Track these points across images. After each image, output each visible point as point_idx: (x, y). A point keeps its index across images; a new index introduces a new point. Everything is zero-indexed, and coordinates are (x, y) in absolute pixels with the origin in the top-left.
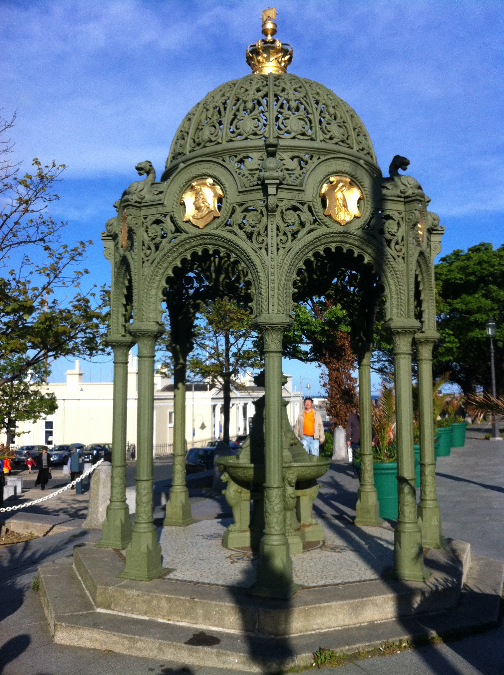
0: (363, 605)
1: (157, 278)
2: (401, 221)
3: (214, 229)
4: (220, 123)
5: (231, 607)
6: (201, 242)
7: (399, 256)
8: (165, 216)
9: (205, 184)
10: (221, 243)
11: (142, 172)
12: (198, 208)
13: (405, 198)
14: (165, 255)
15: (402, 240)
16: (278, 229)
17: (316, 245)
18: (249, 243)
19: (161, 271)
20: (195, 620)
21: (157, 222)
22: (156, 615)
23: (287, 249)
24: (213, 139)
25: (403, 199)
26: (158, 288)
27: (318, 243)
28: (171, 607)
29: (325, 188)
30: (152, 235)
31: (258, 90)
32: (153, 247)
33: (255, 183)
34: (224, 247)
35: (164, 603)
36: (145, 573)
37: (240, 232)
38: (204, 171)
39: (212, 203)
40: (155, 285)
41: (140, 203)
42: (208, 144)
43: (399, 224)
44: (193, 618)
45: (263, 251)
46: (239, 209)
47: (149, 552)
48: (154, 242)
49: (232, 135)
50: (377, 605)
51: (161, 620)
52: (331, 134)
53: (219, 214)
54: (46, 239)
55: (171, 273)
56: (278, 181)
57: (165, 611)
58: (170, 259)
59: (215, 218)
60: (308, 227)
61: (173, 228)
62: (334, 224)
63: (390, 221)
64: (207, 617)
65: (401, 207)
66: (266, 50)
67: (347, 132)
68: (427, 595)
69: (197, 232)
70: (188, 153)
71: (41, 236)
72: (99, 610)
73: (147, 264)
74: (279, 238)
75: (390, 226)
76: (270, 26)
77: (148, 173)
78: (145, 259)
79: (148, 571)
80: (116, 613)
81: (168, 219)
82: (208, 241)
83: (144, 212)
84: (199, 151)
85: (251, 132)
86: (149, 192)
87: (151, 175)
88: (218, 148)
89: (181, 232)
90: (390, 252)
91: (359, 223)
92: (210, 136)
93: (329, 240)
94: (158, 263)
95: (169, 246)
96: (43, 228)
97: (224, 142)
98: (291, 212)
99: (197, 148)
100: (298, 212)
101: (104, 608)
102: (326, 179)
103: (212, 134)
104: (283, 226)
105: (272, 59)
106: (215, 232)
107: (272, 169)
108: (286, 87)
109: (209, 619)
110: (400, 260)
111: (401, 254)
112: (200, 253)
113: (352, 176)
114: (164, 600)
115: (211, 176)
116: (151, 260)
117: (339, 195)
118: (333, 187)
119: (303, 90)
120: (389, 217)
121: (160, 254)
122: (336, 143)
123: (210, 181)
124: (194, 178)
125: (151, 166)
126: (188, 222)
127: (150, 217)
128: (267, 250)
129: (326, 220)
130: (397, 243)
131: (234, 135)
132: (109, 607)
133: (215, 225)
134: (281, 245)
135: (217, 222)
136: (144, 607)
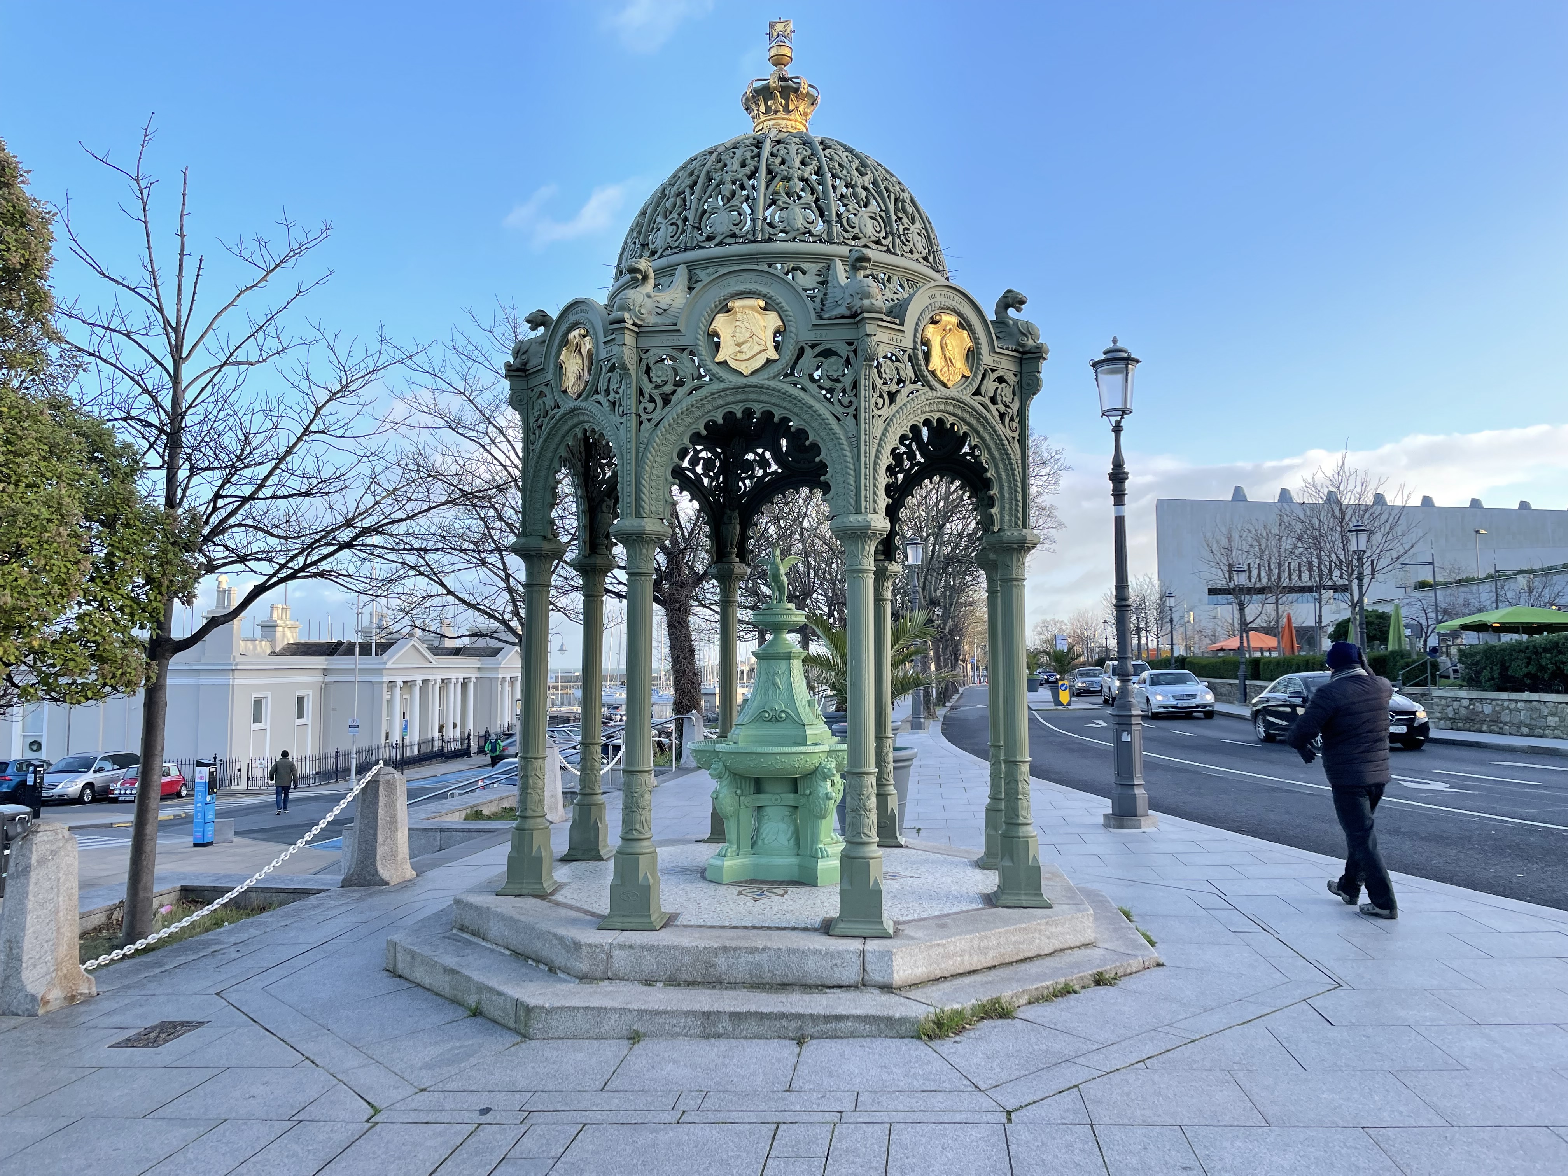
2: (1016, 386)
3: (769, 379)
6: (741, 397)
8: (681, 350)
9: (753, 307)
10: (775, 400)
12: (740, 344)
14: (681, 413)
15: (1018, 414)
23: (883, 418)
24: (739, 233)
26: (664, 467)
27: (919, 411)
29: (929, 330)
30: (659, 380)
32: (659, 401)
38: (753, 287)
39: (765, 337)
40: (660, 462)
43: (1014, 390)
46: (810, 352)
48: (660, 391)
49: (772, 231)
52: (911, 245)
53: (777, 357)
55: (687, 443)
58: (688, 421)
59: (770, 361)
60: (909, 387)
63: (1004, 386)
65: (1016, 366)
69: (740, 380)
74: (874, 401)
75: (1004, 393)
78: (646, 417)
81: (687, 356)
85: (802, 229)
86: (651, 310)
90: (1004, 430)
91: (969, 386)
92: (733, 228)
93: (932, 408)
95: (688, 400)
98: (888, 362)
100: (896, 364)
103: (735, 225)
104: (878, 383)
106: (772, 384)
111: (1016, 435)
112: (739, 415)
115: (764, 296)
120: (1002, 380)
121: (672, 411)
123: (758, 302)
124: (731, 296)
126: (724, 363)
128: (856, 417)
130: (1011, 419)
133: (770, 372)
135: (774, 367)
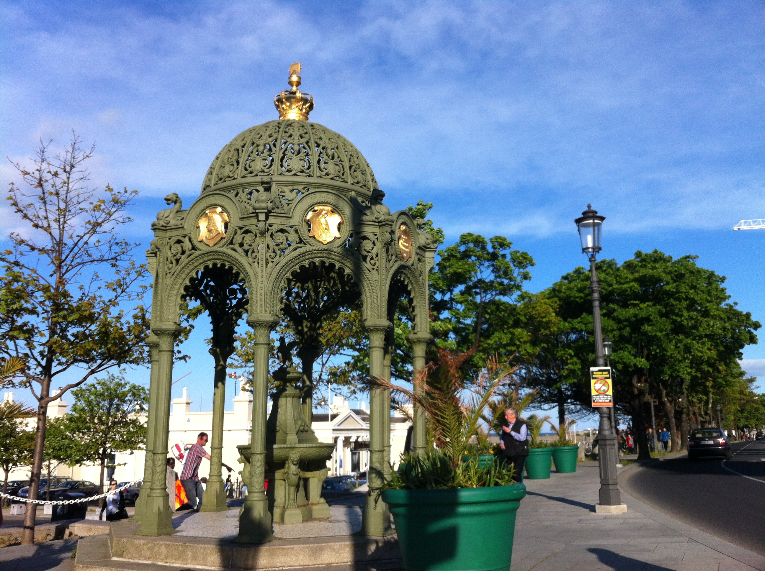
0: (321, 549)
1: (177, 287)
2: (376, 241)
3: (220, 247)
4: (238, 163)
5: (213, 548)
6: (211, 257)
7: (373, 269)
8: (184, 237)
9: (215, 212)
10: (226, 258)
11: (169, 202)
12: (210, 231)
13: (379, 222)
14: (183, 268)
15: (377, 256)
16: (268, 246)
17: (301, 259)
18: (246, 258)
19: (180, 281)
20: (185, 561)
21: (179, 242)
22: (157, 559)
23: (275, 263)
24: (231, 175)
25: (377, 224)
26: (177, 295)
27: (303, 258)
28: (168, 552)
29: (310, 215)
30: (174, 253)
31: (270, 136)
32: (174, 262)
33: (251, 212)
34: (228, 262)
35: (163, 550)
36: (155, 531)
37: (239, 249)
38: (215, 202)
39: (221, 227)
40: (175, 292)
41: (166, 227)
42: (227, 179)
43: (374, 244)
44: (184, 560)
45: (256, 263)
46: (239, 232)
47: (160, 513)
48: (175, 258)
49: (246, 172)
50: (334, 550)
51: (160, 563)
52: (327, 171)
53: (225, 235)
54: (118, 258)
55: (188, 282)
56: (266, 211)
57: (163, 556)
58: (187, 271)
59: (222, 238)
60: (294, 245)
61: (191, 247)
62: (317, 243)
63: (367, 241)
64: (195, 558)
65: (376, 230)
66: (288, 99)
67: (344, 169)
68: (380, 545)
69: (208, 249)
70: (212, 186)
71: (114, 255)
72: (114, 559)
73: (169, 275)
74: (269, 255)
75: (367, 245)
76: (295, 78)
77: (175, 202)
78: (168, 271)
79: (158, 529)
80: (126, 560)
81: (187, 239)
82: (216, 257)
83: (169, 234)
84: (221, 185)
85: (260, 170)
86: (174, 218)
87: (178, 205)
88: (234, 182)
89: (196, 250)
90: (366, 265)
91: (338, 243)
92: (229, 173)
93: (313, 256)
94: (178, 274)
95: (186, 261)
96: (117, 249)
97: (239, 178)
98: (280, 234)
99: (220, 182)
100: (286, 234)
101: (118, 556)
102: (311, 208)
103: (231, 172)
104: (272, 244)
105: (294, 107)
106: (222, 250)
107: (263, 201)
108: (293, 133)
109: (196, 559)
110: (375, 272)
111: (375, 267)
112: (211, 266)
113: (334, 206)
114: (163, 546)
115: (220, 206)
116: (173, 272)
117: (322, 220)
118: (317, 214)
119: (307, 136)
120: (365, 238)
121: (179, 267)
122: (332, 179)
123: (219, 209)
124: (207, 207)
125: (177, 197)
126: (201, 241)
127: (173, 238)
128: (258, 263)
129: (311, 240)
130: (372, 259)
131: (247, 172)
132: (121, 556)
133: (221, 244)
134: (270, 260)
135: (224, 241)
136: (148, 553)
